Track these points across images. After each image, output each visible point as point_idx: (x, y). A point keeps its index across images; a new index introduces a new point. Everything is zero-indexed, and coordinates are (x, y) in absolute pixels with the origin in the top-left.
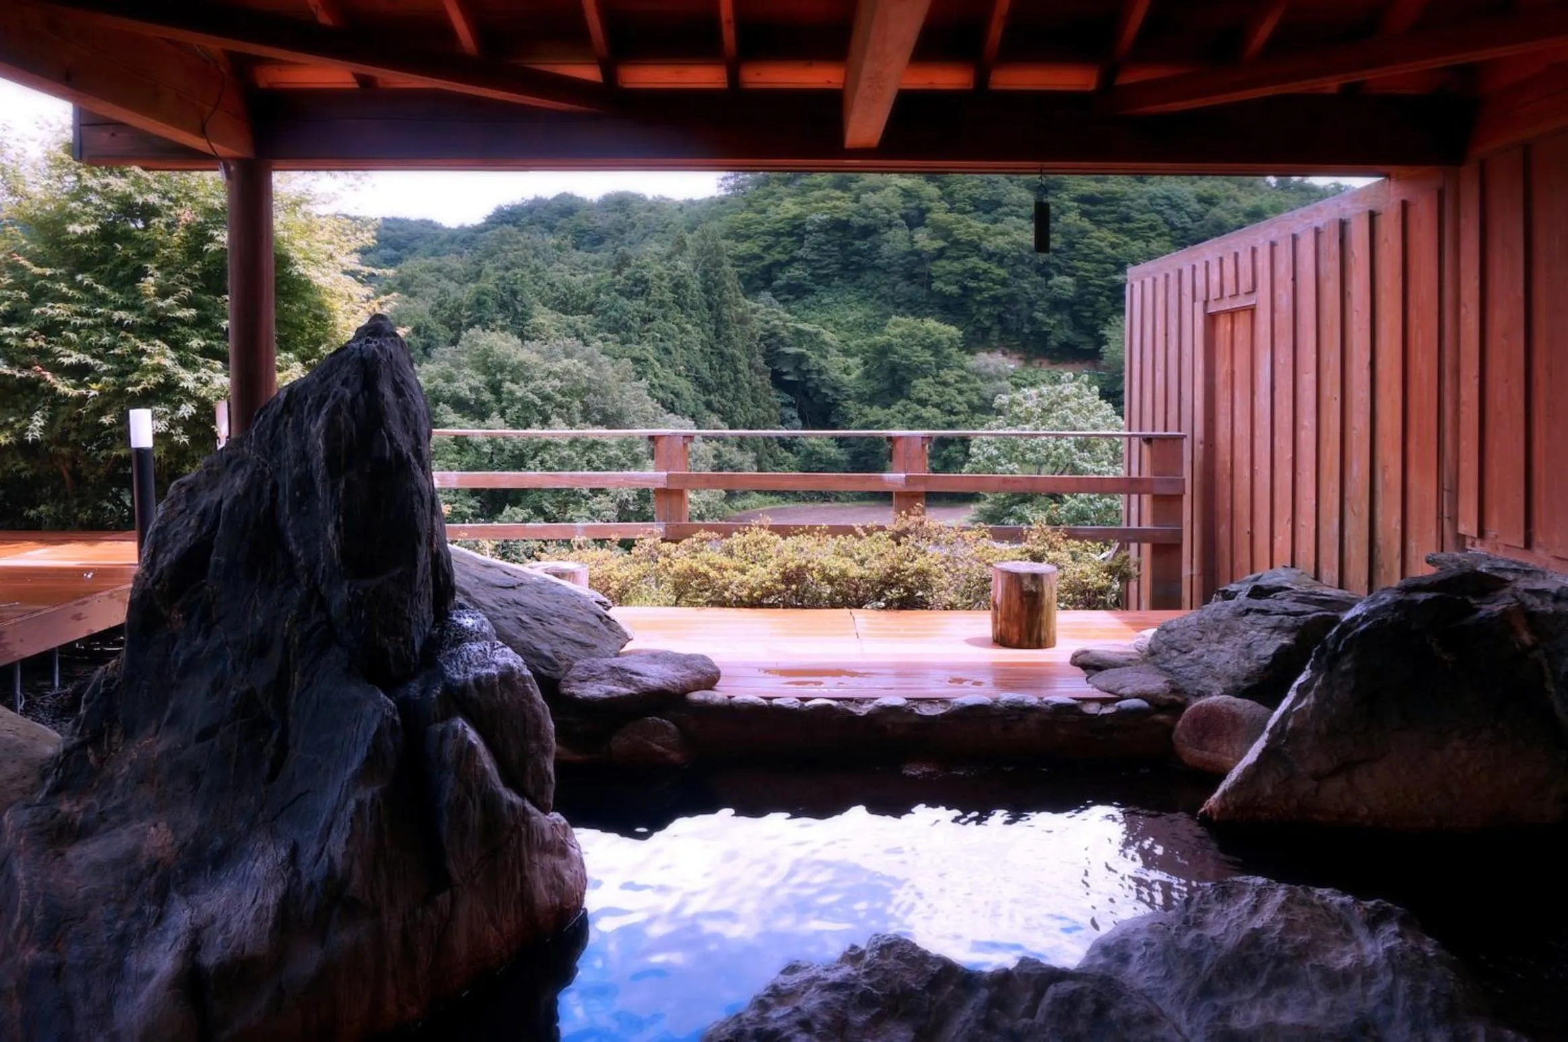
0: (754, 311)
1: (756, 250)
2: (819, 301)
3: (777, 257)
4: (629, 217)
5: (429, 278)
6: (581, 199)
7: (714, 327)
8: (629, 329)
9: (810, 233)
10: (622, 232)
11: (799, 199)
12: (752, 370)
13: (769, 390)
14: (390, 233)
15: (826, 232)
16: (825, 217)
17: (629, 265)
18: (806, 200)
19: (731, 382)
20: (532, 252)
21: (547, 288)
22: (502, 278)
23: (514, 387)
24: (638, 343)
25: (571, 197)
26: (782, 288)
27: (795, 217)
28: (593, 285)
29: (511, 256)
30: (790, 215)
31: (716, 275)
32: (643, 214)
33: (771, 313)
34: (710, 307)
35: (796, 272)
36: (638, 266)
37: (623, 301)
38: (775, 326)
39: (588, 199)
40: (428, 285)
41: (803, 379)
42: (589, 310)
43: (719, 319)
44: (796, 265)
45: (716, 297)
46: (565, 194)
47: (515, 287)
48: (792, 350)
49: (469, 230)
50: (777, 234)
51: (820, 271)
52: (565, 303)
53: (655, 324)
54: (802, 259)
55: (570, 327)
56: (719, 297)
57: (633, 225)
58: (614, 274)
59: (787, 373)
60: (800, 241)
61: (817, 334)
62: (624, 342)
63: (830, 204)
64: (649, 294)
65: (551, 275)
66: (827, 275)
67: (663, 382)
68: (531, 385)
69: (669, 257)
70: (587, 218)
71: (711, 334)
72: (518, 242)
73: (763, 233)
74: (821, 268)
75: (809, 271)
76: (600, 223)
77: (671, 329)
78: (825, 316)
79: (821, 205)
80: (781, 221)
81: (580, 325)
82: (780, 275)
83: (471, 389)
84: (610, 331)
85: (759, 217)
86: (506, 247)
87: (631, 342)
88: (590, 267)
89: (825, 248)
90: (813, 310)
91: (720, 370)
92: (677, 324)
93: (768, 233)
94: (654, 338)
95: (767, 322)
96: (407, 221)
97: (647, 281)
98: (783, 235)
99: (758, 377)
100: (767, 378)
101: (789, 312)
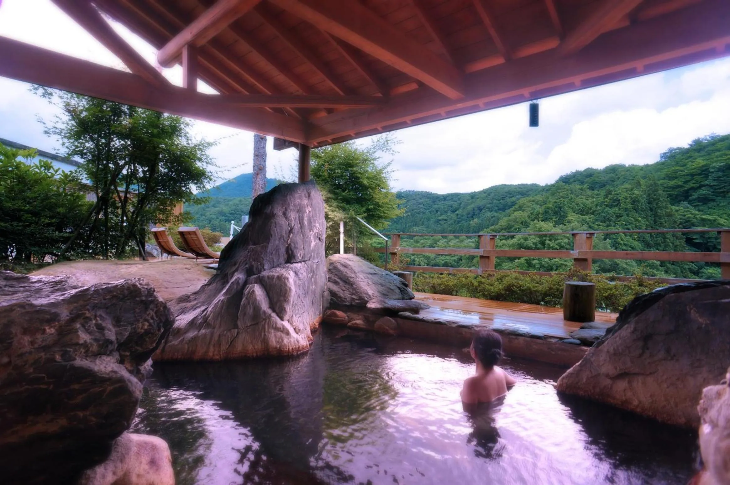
0: (677, 211)
1: (680, 183)
2: (718, 205)
3: (692, 185)
4: (617, 175)
5: (529, 204)
6: (596, 170)
7: (653, 218)
8: (610, 220)
9: (712, 172)
10: (613, 181)
11: (707, 158)
12: (675, 238)
13: (684, 247)
14: (520, 190)
15: (723, 171)
16: (722, 164)
17: (611, 194)
18: (710, 157)
19: (662, 243)
20: (570, 192)
21: (576, 206)
22: (555, 202)
23: (550, 242)
24: (614, 226)
25: (592, 169)
26: (695, 200)
27: (703, 166)
28: (595, 203)
29: (561, 194)
30: (700, 165)
31: (655, 195)
32: (623, 173)
33: (687, 212)
34: (651, 210)
35: (703, 192)
36: (615, 194)
37: (607, 209)
38: (689, 217)
39: (599, 169)
40: (529, 207)
41: (705, 242)
42: (593, 213)
43: (656, 215)
44: (704, 188)
45: (655, 205)
46: (589, 168)
47: (561, 205)
48: (699, 229)
49: (549, 186)
50: (692, 175)
51: (718, 190)
52: (582, 211)
53: (622, 218)
54: (707, 185)
55: (583, 220)
56: (656, 205)
57: (619, 178)
58: (604, 199)
59: (695, 239)
60: (707, 177)
61: (715, 220)
62: (608, 226)
63: (725, 157)
64: (620, 206)
65: (578, 200)
66: (724, 192)
67: (626, 242)
68: (557, 242)
69: (632, 190)
70: (598, 177)
71: (652, 222)
72: (565, 189)
73: (684, 175)
74: (720, 189)
75: (712, 190)
76: (604, 179)
77: (631, 220)
78: (721, 212)
79: (720, 158)
80: (695, 168)
81: (588, 220)
82: (694, 194)
83: (533, 243)
84: (601, 222)
85: (682, 168)
86: (559, 191)
87: (611, 226)
88: (595, 196)
89: (722, 179)
90: (714, 209)
91: (656, 237)
92: (634, 218)
93: (687, 175)
94: (622, 224)
95: (685, 216)
96: (527, 185)
97: (619, 200)
98: (696, 175)
99: (678, 241)
100: (683, 242)
101: (699, 211)
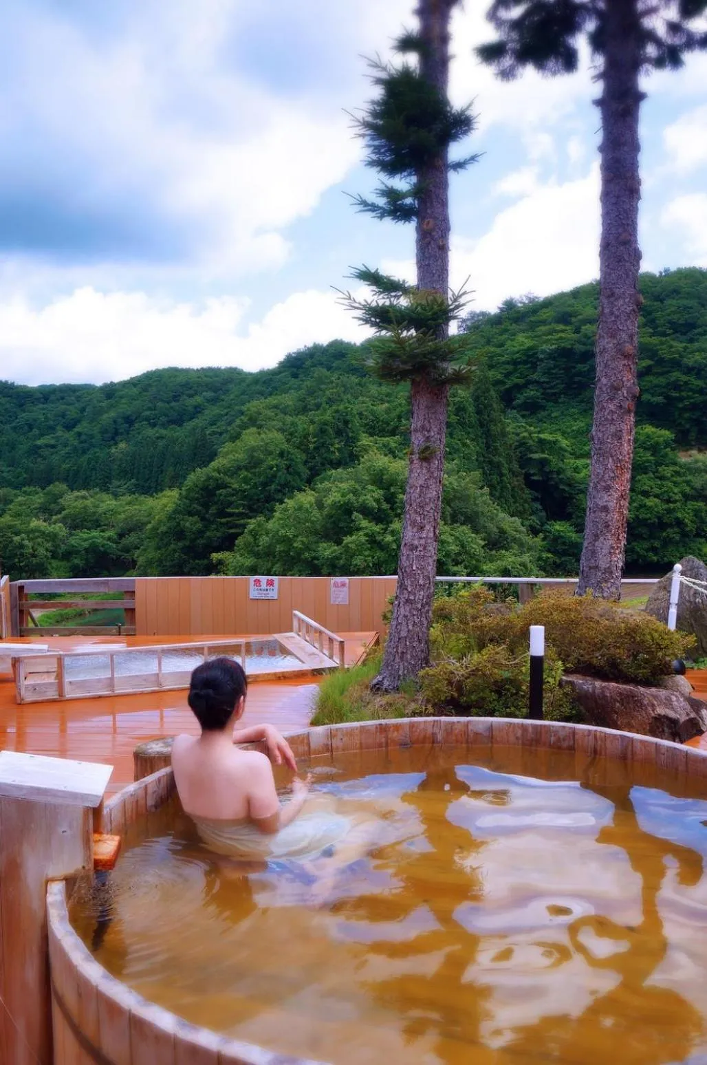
0: (508, 426)
1: (499, 376)
2: (549, 415)
3: (516, 381)
7: (485, 441)
9: (542, 360)
11: (530, 334)
12: (511, 473)
13: (522, 489)
15: (554, 359)
16: (553, 347)
18: (535, 334)
19: (498, 483)
26: (520, 406)
27: (529, 349)
30: (525, 347)
31: (485, 399)
33: (519, 427)
34: (482, 425)
35: (531, 392)
38: (524, 437)
41: (546, 479)
43: (488, 434)
44: (530, 387)
45: (486, 417)
48: (537, 456)
50: (515, 363)
51: (549, 391)
54: (537, 382)
56: (488, 416)
59: (534, 474)
60: (534, 367)
61: (555, 442)
63: (556, 336)
65: (360, 405)
66: (554, 394)
71: (483, 446)
73: (504, 363)
74: (552, 388)
75: (541, 390)
77: (457, 444)
78: (555, 427)
79: (550, 337)
80: (518, 353)
82: (519, 396)
85: (498, 350)
86: (323, 387)
89: (554, 371)
90: (545, 423)
91: (489, 474)
92: (460, 440)
93: (508, 363)
95: (518, 435)
98: (520, 363)
99: (515, 479)
100: (521, 478)
101: (532, 425)
